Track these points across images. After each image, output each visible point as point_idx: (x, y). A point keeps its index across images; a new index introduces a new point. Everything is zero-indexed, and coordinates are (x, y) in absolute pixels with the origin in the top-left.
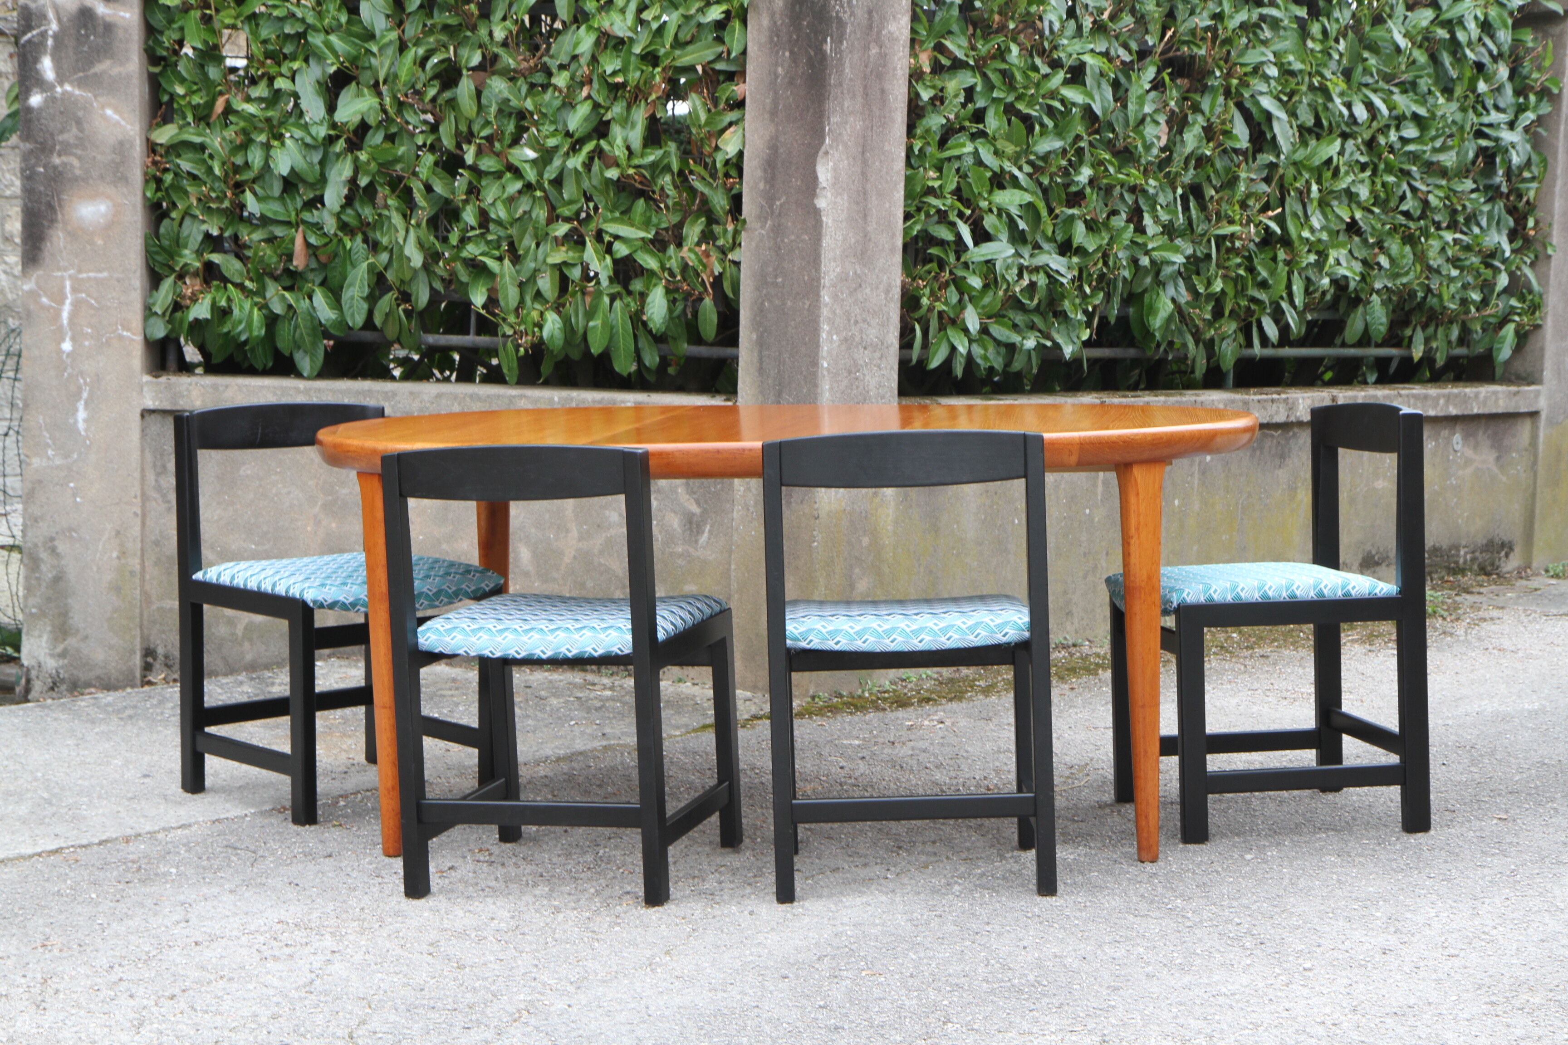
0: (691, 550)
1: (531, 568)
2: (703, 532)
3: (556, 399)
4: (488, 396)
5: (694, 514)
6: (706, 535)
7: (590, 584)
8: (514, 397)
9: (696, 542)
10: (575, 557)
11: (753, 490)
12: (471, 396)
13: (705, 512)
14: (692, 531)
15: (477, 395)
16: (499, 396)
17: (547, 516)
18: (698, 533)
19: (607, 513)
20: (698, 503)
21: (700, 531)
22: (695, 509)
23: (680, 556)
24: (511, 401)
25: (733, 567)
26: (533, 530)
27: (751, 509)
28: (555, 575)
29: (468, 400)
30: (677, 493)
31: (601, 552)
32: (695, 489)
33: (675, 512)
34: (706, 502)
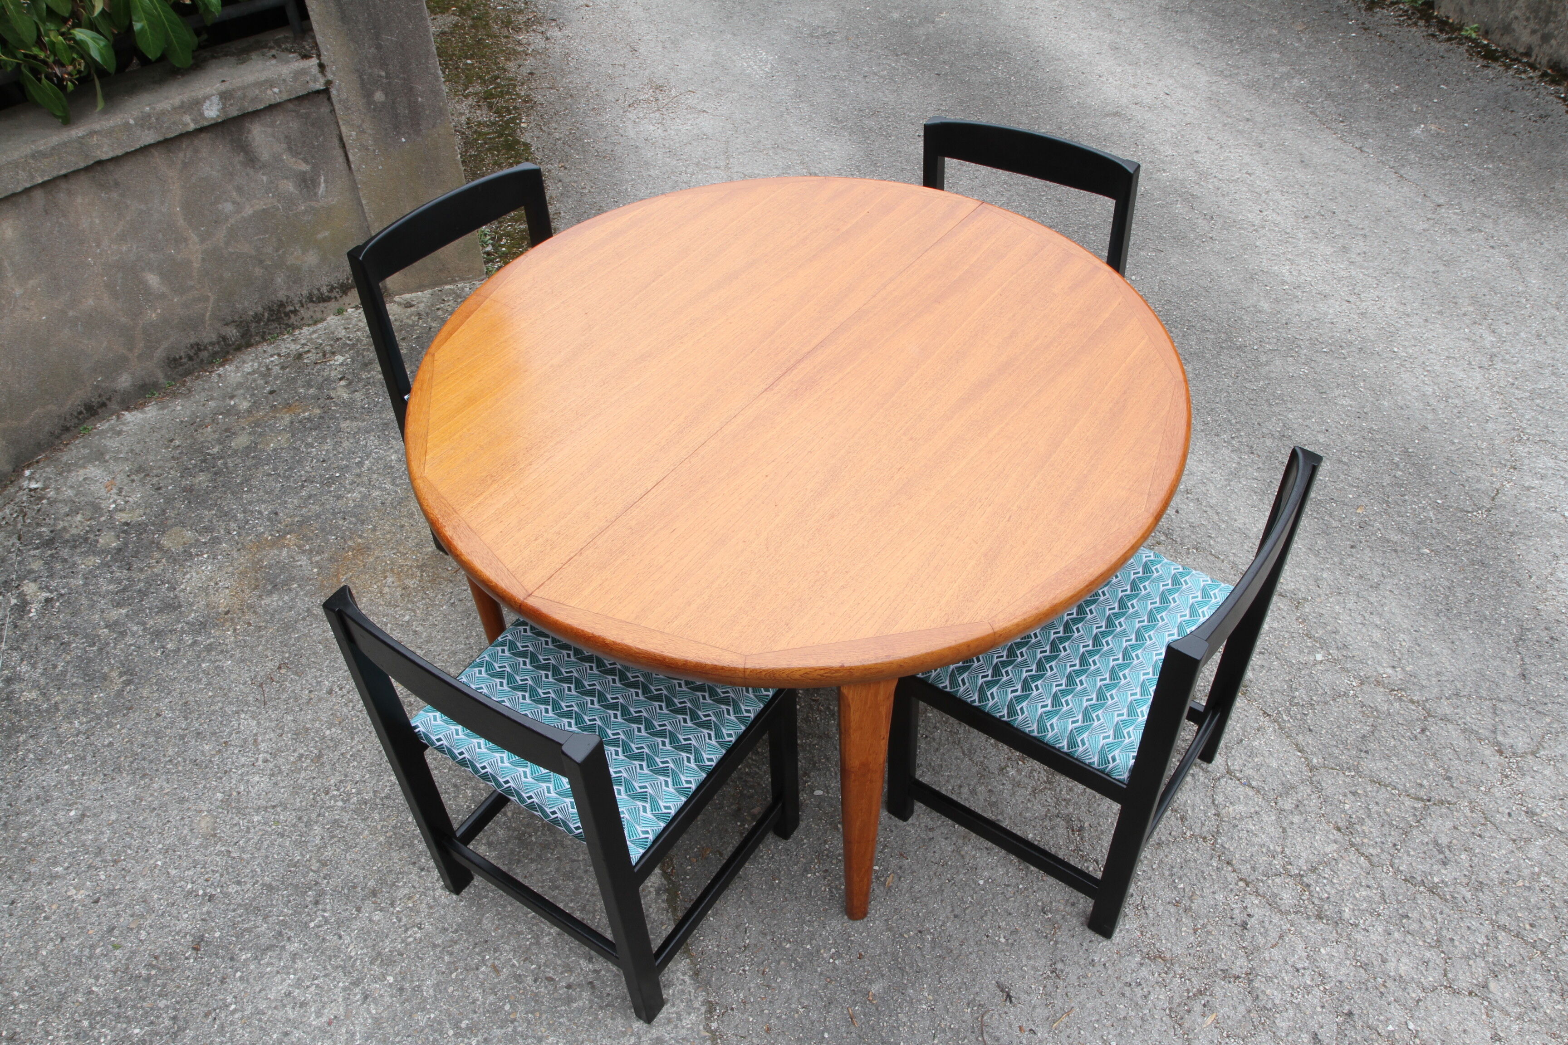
0: (313, 204)
1: (164, 289)
2: (319, 184)
3: (132, 122)
4: (53, 148)
5: (305, 173)
6: (323, 185)
7: (227, 275)
8: (83, 137)
9: (316, 194)
10: (203, 260)
11: (369, 131)
12: (33, 156)
13: (315, 166)
14: (308, 187)
15: (40, 152)
16: (65, 143)
17: (160, 236)
18: (314, 186)
19: (220, 206)
20: (305, 160)
21: (315, 183)
22: (304, 167)
23: (305, 212)
24: (80, 143)
25: (364, 202)
26: (152, 255)
27: (371, 148)
28: (192, 283)
29: (31, 161)
30: (282, 160)
31: (227, 244)
32: (299, 150)
33: (287, 178)
34: (313, 157)
